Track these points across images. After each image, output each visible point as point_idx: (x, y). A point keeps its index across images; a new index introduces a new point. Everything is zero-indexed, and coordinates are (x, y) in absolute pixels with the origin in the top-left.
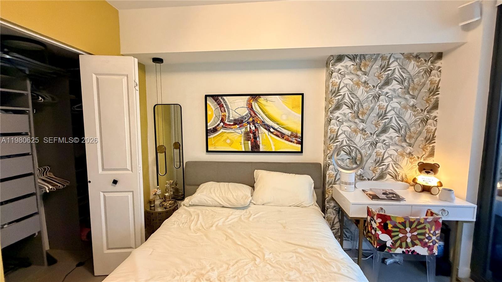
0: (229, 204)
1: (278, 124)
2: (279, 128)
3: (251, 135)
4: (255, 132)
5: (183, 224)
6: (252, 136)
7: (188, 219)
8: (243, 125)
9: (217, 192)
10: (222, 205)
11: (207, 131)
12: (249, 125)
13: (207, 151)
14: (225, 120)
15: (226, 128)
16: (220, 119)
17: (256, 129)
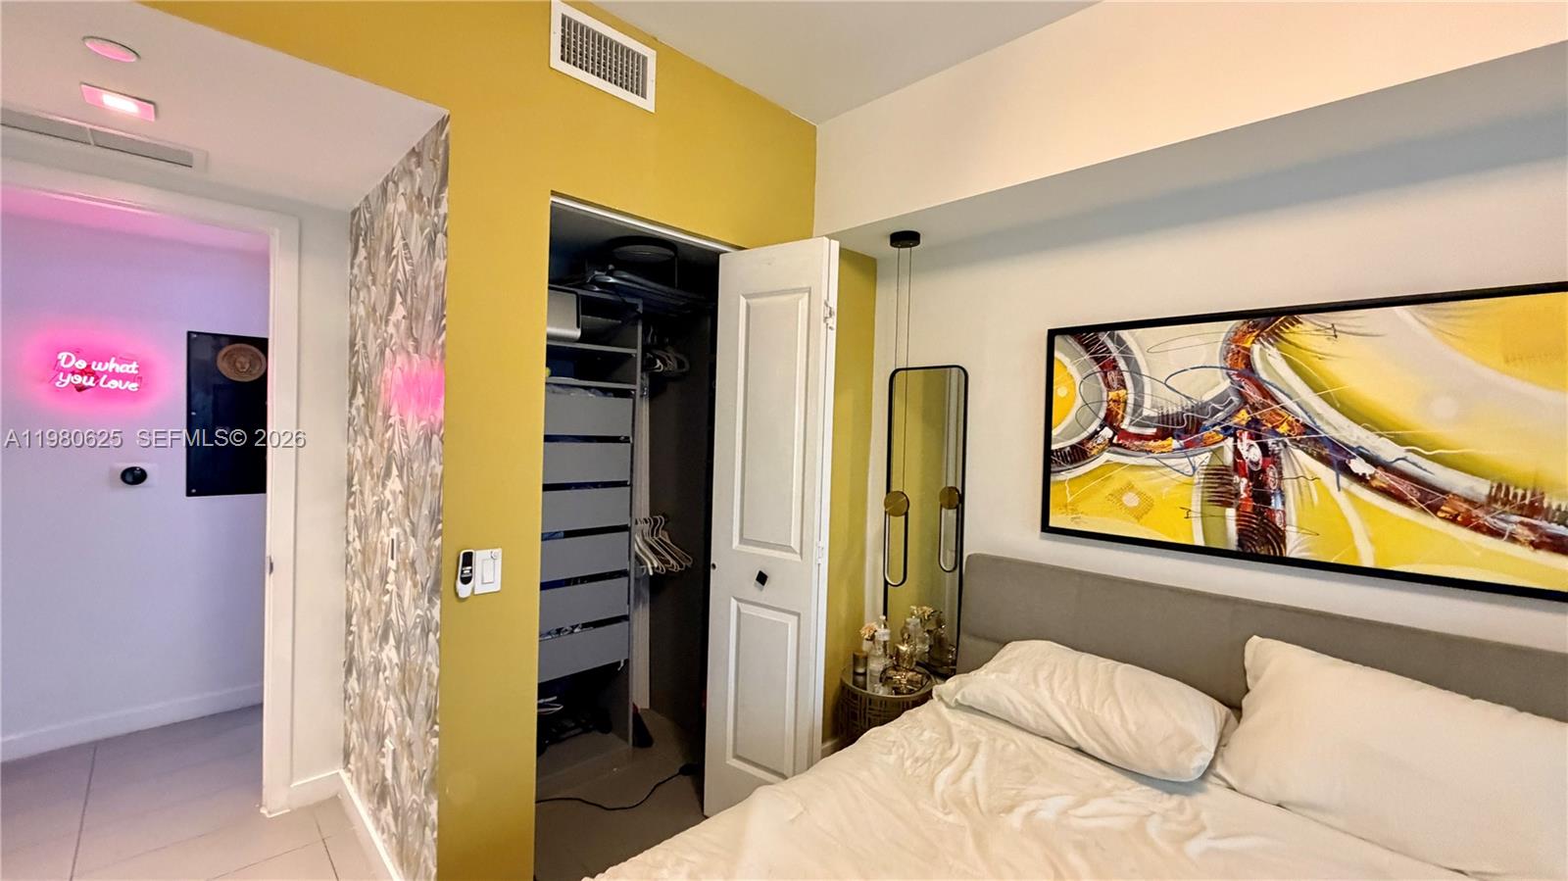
0: (1102, 746)
1: (1399, 440)
2: (1404, 459)
3: (1243, 483)
4: (1263, 471)
5: (917, 760)
6: (1242, 487)
7: (938, 751)
8: (1201, 440)
9: (1062, 683)
10: (1074, 741)
11: (1049, 456)
12: (1230, 440)
13: (1046, 527)
14: (1123, 417)
15: (1124, 447)
16: (1102, 414)
17: (1269, 459)
